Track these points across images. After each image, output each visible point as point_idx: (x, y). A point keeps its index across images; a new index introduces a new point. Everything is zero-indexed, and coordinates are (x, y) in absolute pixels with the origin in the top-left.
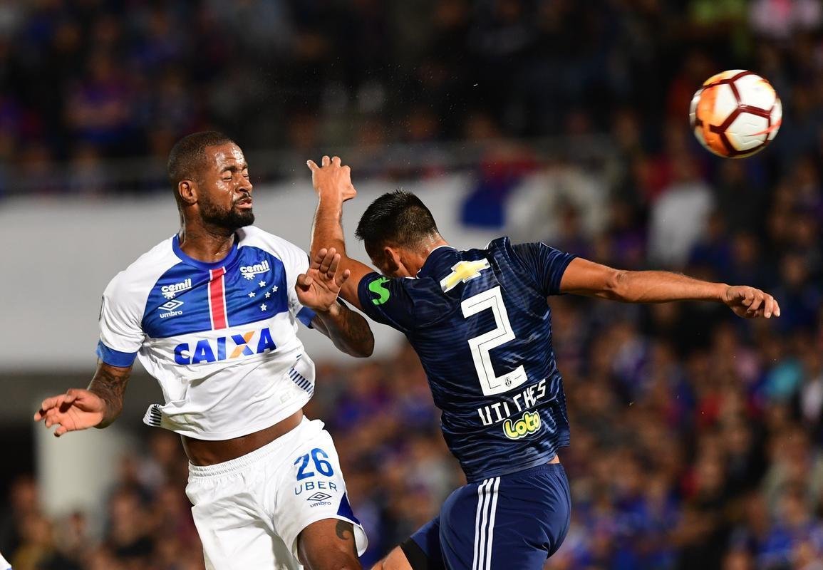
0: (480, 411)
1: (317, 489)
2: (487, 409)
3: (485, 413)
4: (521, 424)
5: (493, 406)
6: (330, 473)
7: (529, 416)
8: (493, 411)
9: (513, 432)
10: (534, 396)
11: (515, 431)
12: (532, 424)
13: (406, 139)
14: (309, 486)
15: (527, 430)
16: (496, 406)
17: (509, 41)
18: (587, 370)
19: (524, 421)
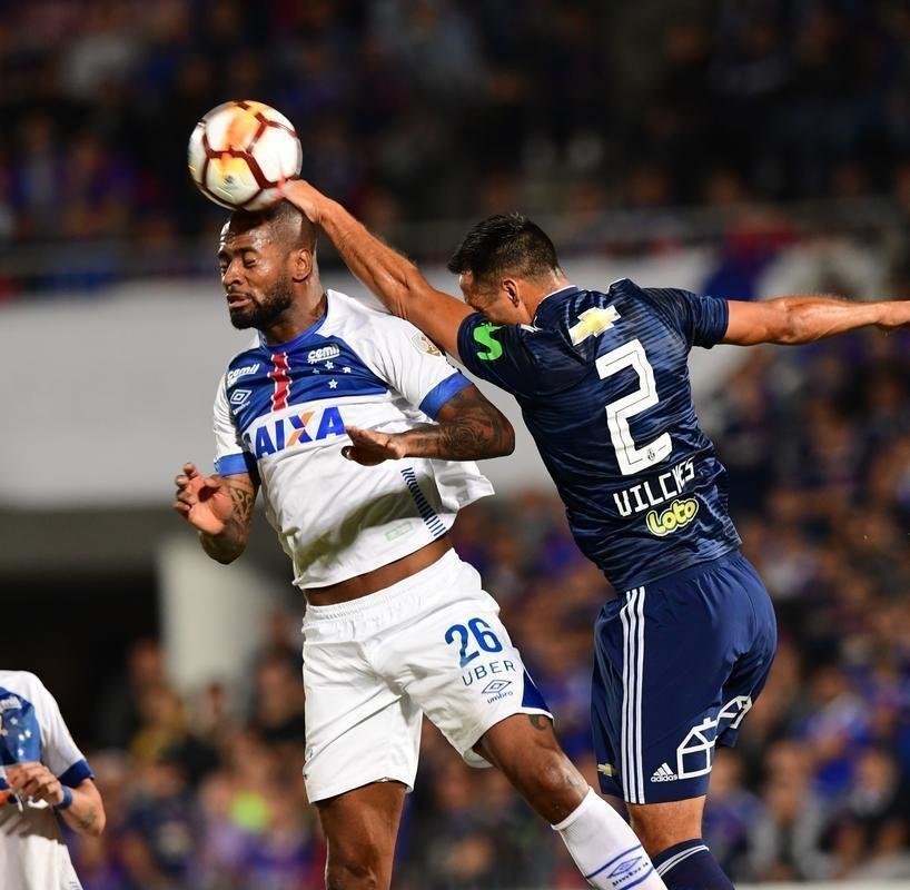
0: (616, 496)
1: (491, 676)
2: (625, 493)
3: (622, 499)
4: (669, 515)
5: (631, 490)
6: (498, 648)
7: (679, 505)
8: (632, 496)
9: (659, 527)
10: (683, 477)
11: (662, 525)
12: (682, 513)
13: (630, 205)
14: (480, 673)
15: (677, 523)
16: (635, 490)
17: (760, 78)
18: (863, 498)
19: (672, 511)
